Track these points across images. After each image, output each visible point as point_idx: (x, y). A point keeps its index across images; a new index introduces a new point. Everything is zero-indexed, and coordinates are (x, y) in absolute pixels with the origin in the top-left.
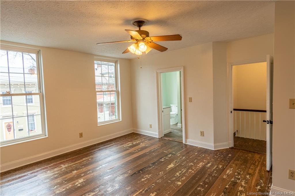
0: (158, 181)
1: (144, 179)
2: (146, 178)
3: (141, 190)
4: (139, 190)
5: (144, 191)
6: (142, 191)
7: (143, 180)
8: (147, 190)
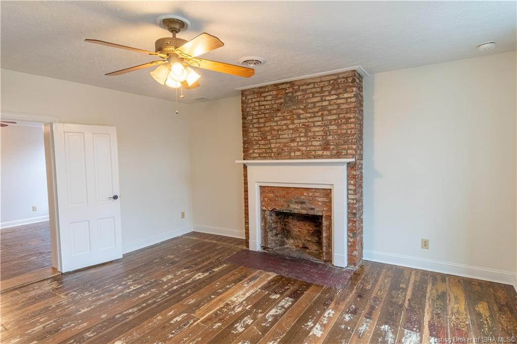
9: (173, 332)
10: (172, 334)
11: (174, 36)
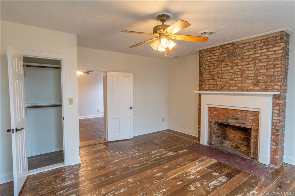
0: (149, 185)
1: (163, 190)
2: (161, 191)
3: (168, 179)
4: (169, 179)
5: (165, 178)
6: (166, 178)
7: (165, 190)
8: (162, 179)
9: (156, 181)
10: (155, 182)
11: (163, 24)
